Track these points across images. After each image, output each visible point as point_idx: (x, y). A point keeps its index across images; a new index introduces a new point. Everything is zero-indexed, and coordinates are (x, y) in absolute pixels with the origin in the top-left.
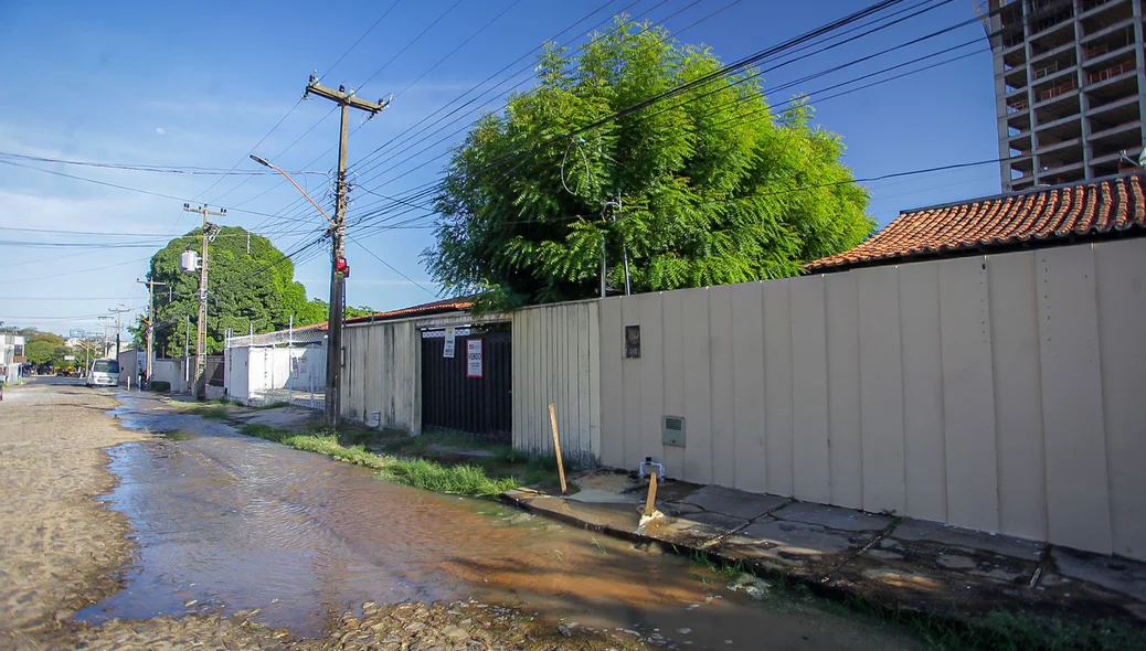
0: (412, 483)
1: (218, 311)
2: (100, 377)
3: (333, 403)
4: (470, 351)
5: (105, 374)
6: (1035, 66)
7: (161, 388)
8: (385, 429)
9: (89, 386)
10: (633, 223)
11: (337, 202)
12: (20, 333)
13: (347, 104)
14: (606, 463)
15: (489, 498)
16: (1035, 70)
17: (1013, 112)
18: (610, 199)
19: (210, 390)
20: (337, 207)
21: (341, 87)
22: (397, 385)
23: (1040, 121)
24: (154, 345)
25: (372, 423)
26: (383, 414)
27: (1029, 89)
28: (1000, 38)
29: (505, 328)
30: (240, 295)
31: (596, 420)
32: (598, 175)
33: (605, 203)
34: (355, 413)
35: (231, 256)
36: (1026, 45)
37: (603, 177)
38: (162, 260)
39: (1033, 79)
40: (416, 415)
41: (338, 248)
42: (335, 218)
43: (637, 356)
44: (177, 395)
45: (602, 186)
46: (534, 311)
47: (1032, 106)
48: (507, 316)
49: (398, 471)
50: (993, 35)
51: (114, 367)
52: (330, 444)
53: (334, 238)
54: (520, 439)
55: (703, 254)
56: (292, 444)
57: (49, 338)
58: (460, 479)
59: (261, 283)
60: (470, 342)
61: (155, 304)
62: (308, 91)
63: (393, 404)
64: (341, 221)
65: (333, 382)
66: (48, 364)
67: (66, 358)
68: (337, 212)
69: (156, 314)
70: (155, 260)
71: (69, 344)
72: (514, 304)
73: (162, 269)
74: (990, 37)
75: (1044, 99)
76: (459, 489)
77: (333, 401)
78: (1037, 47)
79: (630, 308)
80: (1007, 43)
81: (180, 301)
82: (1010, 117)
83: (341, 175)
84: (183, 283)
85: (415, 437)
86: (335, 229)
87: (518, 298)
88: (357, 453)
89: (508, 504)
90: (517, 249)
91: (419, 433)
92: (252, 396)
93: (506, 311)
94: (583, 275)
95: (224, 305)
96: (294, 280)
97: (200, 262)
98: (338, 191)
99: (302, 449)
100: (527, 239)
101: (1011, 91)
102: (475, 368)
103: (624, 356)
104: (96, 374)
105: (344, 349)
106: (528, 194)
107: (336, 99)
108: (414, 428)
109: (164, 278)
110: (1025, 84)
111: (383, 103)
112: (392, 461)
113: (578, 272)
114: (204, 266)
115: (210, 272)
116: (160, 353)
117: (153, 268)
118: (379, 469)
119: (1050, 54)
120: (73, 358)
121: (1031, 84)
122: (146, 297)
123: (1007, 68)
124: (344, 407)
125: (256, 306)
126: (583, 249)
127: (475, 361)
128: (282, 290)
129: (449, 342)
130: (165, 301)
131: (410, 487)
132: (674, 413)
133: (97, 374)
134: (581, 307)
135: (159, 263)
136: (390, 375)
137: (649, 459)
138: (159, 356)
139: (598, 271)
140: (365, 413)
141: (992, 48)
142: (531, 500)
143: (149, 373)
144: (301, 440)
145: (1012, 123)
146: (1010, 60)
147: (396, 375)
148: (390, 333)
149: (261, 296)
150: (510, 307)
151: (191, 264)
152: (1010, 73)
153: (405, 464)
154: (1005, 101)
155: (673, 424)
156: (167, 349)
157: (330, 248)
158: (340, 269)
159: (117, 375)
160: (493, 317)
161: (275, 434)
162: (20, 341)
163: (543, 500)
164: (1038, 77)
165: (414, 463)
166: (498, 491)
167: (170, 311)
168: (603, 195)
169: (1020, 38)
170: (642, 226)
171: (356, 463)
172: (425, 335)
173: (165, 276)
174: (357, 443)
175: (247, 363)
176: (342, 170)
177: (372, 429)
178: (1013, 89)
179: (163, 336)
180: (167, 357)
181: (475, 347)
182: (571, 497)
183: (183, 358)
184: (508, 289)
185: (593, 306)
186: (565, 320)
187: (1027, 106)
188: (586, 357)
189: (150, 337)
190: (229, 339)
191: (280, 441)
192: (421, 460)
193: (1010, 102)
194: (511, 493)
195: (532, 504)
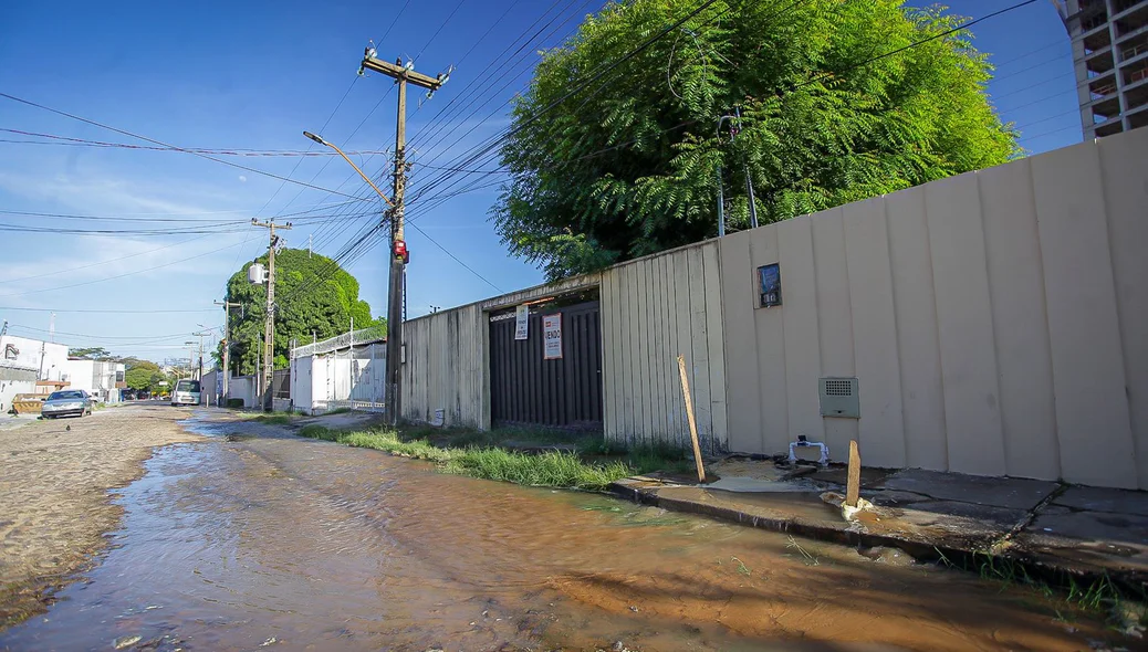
0: (487, 476)
1: (288, 330)
2: (182, 396)
3: (393, 400)
4: (546, 330)
5: (187, 394)
6: (1122, 46)
7: (237, 404)
8: (451, 427)
9: (174, 405)
10: (761, 136)
11: (395, 182)
12: (121, 362)
13: (404, 78)
14: (735, 448)
15: (592, 489)
16: (1122, 51)
17: (1098, 98)
18: (726, 113)
19: (277, 402)
20: (395, 187)
21: (398, 60)
22: (463, 376)
23: (1131, 105)
24: (229, 363)
25: (437, 422)
26: (447, 412)
27: (1116, 71)
28: (1078, 20)
29: (592, 294)
30: (308, 314)
31: (720, 394)
32: (711, 82)
33: (719, 119)
34: (417, 413)
35: (300, 277)
36: (1110, 25)
37: (718, 86)
38: (237, 283)
39: (1121, 60)
40: (485, 408)
41: (397, 230)
42: (393, 200)
43: (777, 302)
44: (249, 409)
45: (715, 96)
46: (630, 268)
47: (1121, 89)
48: (593, 280)
49: (470, 464)
50: (1071, 19)
51: (196, 387)
52: (390, 440)
53: (393, 222)
54: (615, 425)
55: (843, 185)
56: (348, 442)
57: (147, 366)
58: (549, 467)
59: (327, 301)
60: (546, 319)
61: (231, 325)
62: (364, 66)
63: (458, 399)
64: (400, 201)
65: (393, 377)
66: (146, 389)
67: (161, 383)
68: (395, 192)
69: (232, 334)
70: (231, 282)
71: (164, 371)
72: (602, 262)
73: (237, 291)
74: (1067, 22)
75: (1135, 80)
76: (550, 480)
77: (393, 398)
78: (1123, 26)
79: (761, 244)
80: (1087, 26)
81: (253, 321)
82: (1095, 103)
83: (399, 154)
84: (255, 303)
85: (485, 433)
86: (394, 211)
87: (608, 255)
88: (420, 448)
89: (621, 498)
90: (607, 191)
91: (489, 430)
92: (316, 405)
93: (590, 270)
94: (695, 210)
95: (293, 323)
96: (359, 300)
97: (267, 276)
98: (396, 171)
99: (358, 446)
100: (617, 178)
101: (1095, 76)
102: (553, 349)
103: (758, 303)
104: (179, 393)
105: (405, 345)
106: (621, 114)
107: (392, 73)
108: (483, 423)
109: (240, 298)
110: (1111, 66)
111: (441, 78)
112: (461, 453)
113: (687, 206)
114: (271, 279)
115: (277, 286)
116: (236, 371)
117: (230, 292)
118: (444, 462)
119: (1140, 31)
120: (166, 383)
121: (1118, 65)
122: (222, 318)
123: (1088, 52)
124: (405, 409)
125: (324, 324)
126: (694, 176)
127: (553, 340)
128: (348, 309)
129: (520, 322)
130: (240, 322)
131: (486, 481)
132: (839, 372)
133: (181, 394)
134: (692, 253)
135: (234, 285)
136: (455, 367)
137: (802, 438)
138: (234, 374)
139: (714, 204)
140: (428, 412)
141: (1069, 33)
142: (656, 490)
143: (225, 390)
144: (356, 437)
145: (1097, 110)
146: (1089, 44)
147: (462, 365)
148: (454, 320)
149: (328, 314)
150: (596, 266)
151: (259, 277)
152: (1091, 57)
153: (477, 455)
154: (1087, 88)
155: (838, 388)
156: (241, 368)
157: (388, 232)
158: (399, 256)
159: (198, 394)
160: (575, 283)
161: (331, 436)
162: (121, 368)
163: (671, 490)
164: (1127, 58)
165: (487, 453)
166: (605, 481)
167: (244, 331)
168: (716, 107)
169: (1103, 18)
170: (773, 139)
171: (418, 458)
172: (494, 319)
173: (239, 298)
174: (419, 438)
175: (310, 372)
176: (400, 148)
177: (435, 428)
178: (1096, 74)
179: (237, 355)
180: (241, 375)
181: (553, 323)
182: (712, 485)
183: (256, 375)
184: (595, 242)
185: (708, 249)
186: (670, 270)
187: (1115, 90)
188: (702, 316)
189: (226, 356)
190: (295, 349)
191: (335, 440)
192: (497, 450)
193: (1093, 87)
194: (624, 482)
195: (659, 495)
